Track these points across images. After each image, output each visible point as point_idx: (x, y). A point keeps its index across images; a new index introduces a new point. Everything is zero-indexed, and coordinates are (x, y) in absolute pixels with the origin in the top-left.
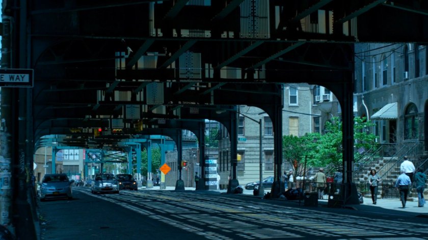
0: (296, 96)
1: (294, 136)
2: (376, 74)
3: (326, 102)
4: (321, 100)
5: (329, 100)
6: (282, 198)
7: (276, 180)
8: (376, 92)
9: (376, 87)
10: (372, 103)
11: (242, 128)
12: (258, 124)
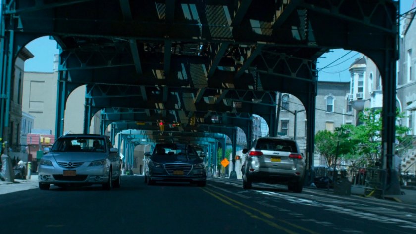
0: (332, 106)
1: (328, 131)
2: (411, 68)
3: (359, 100)
4: (355, 98)
5: (361, 98)
6: (313, 186)
7: (307, 168)
8: (410, 85)
9: (410, 79)
10: (406, 96)
11: (287, 130)
12: (293, 114)
